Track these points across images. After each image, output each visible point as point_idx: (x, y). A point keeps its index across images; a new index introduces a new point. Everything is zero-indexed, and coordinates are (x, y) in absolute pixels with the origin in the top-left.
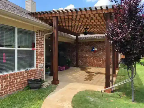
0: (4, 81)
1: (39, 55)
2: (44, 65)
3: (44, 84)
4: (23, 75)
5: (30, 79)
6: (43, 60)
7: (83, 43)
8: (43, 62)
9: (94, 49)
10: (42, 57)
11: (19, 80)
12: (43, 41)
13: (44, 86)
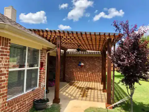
0: (16, 105)
1: (42, 73)
2: (45, 83)
3: (48, 104)
4: (30, 96)
5: (35, 100)
6: (45, 78)
7: (70, 57)
8: (44, 80)
9: (80, 64)
10: (43, 75)
11: (27, 102)
12: (45, 59)
13: (49, 106)
